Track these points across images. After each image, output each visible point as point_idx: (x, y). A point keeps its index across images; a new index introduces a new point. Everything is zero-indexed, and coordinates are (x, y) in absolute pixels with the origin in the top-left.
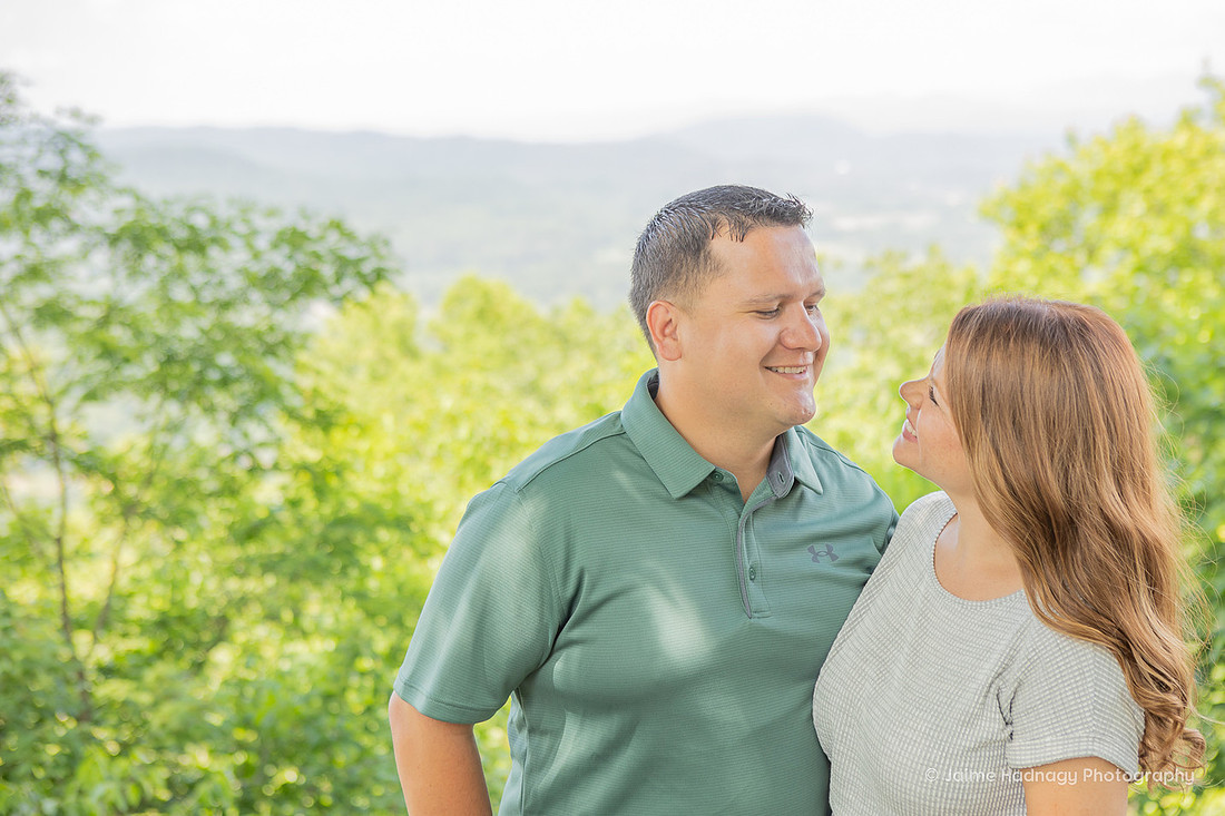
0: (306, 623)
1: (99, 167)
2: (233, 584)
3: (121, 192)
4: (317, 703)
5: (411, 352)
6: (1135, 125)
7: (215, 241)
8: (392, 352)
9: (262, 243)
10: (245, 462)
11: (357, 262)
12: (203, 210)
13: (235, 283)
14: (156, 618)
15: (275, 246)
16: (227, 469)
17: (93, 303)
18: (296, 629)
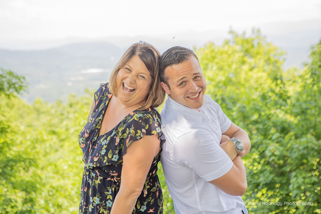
6: (212, 44)
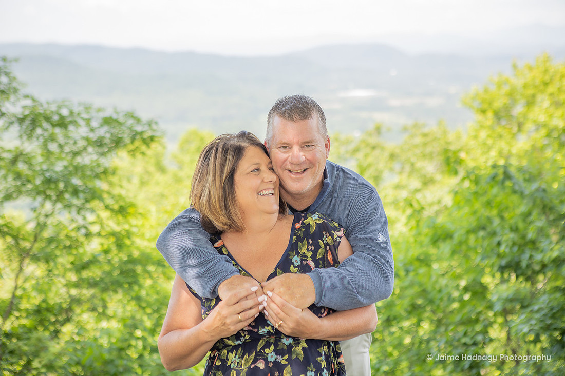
0: (110, 312)
1: (14, 85)
2: (74, 292)
3: (26, 97)
4: (115, 353)
5: (162, 169)
6: (547, 59)
7: (71, 122)
8: (152, 169)
9: (95, 124)
10: (83, 231)
11: (141, 133)
12: (66, 106)
13: (81, 143)
14: (35, 308)
15: (102, 125)
16: (73, 234)
17: (9, 151)
18: (103, 315)
